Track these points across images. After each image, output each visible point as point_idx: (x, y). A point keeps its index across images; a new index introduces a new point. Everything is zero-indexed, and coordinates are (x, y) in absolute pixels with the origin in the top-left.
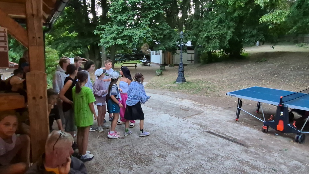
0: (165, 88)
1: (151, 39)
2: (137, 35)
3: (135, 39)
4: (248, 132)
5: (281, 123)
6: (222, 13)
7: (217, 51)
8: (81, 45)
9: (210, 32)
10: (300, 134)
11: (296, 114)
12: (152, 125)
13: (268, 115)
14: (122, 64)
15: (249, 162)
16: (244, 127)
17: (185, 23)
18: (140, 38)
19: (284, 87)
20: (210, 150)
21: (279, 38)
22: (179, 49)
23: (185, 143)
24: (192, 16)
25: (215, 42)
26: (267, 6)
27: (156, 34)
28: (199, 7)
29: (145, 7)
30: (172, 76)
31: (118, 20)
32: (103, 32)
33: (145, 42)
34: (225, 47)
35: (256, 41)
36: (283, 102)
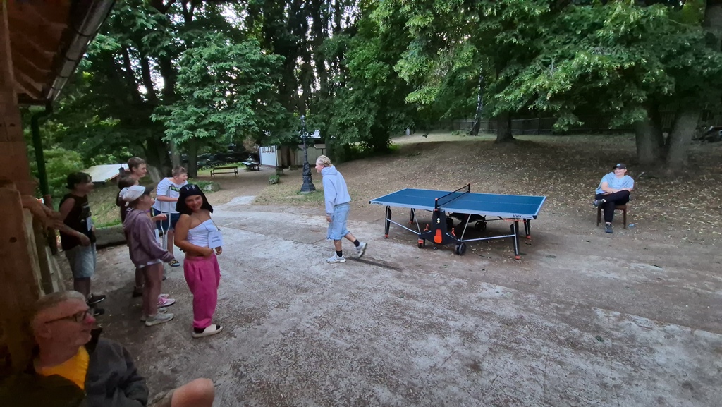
0: (285, 201)
1: (257, 128)
2: (231, 121)
3: (230, 128)
4: (400, 250)
5: (439, 232)
6: (358, 89)
7: (357, 144)
8: (127, 141)
9: (345, 116)
10: (460, 243)
11: (454, 219)
12: (265, 260)
13: (423, 224)
14: (212, 169)
15: (404, 290)
16: (396, 245)
17: (308, 103)
18: (238, 127)
19: (442, 187)
20: (353, 284)
21: (432, 124)
22: (302, 143)
23: (317, 280)
24: (317, 93)
25: (353, 131)
26: (413, 81)
27: (264, 120)
28: (326, 80)
29: (241, 76)
30: (294, 184)
32: (169, 118)
33: (248, 133)
34: (367, 137)
35: (406, 129)
36: (439, 206)
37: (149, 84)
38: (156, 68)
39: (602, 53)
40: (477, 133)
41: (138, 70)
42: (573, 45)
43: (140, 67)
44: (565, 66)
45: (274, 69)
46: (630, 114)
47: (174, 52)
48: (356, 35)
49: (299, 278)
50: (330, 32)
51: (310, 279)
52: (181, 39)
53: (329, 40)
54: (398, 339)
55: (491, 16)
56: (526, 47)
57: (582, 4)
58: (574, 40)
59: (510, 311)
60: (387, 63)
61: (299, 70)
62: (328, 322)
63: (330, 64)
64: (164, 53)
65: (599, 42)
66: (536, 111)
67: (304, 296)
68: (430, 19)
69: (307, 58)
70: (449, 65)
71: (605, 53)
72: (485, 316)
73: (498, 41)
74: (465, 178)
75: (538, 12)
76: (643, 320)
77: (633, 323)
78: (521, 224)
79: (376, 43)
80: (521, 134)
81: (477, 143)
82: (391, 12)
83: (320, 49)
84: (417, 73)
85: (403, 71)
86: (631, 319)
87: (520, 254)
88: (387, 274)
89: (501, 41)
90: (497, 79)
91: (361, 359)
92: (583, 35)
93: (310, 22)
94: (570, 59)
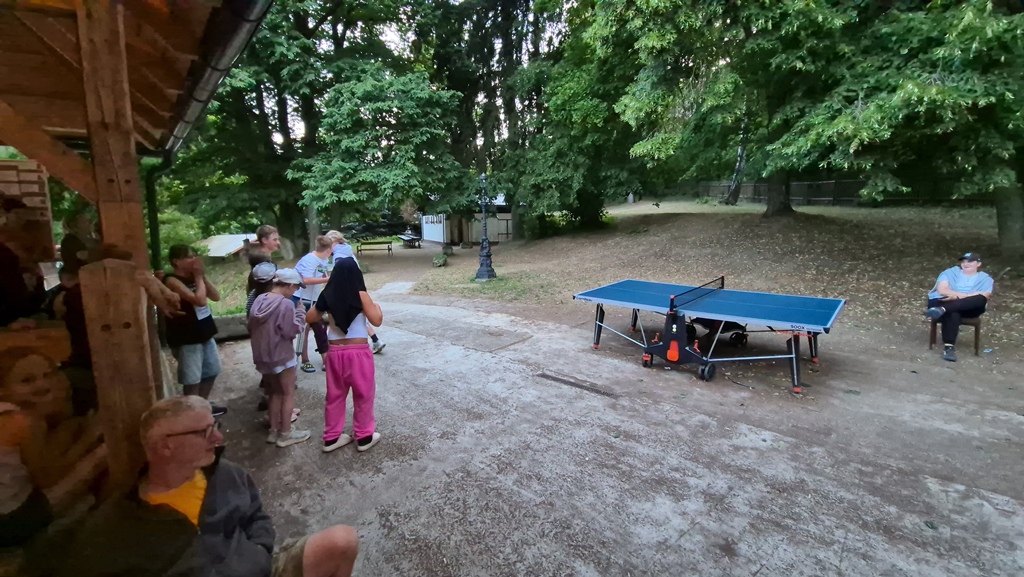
0: (454, 290)
1: (420, 191)
2: (387, 180)
3: (385, 189)
4: (616, 369)
5: (674, 345)
6: (562, 137)
7: (557, 214)
8: (256, 204)
9: (540, 175)
10: (705, 363)
11: (698, 327)
12: (425, 371)
13: (650, 333)
14: (359, 244)
15: (619, 427)
16: (610, 360)
17: (490, 156)
18: (396, 188)
19: (680, 278)
20: (547, 412)
21: (667, 187)
22: (480, 212)
23: (496, 403)
24: (503, 143)
25: (552, 196)
26: (642, 125)
27: (430, 180)
28: (516, 124)
29: (403, 120)
30: (468, 266)
31: (343, 147)
32: (309, 175)
33: (408, 197)
34: (571, 205)
35: (628, 194)
36: (675, 307)
37: (285, 130)
38: (295, 110)
39: (943, 82)
40: (736, 201)
41: (274, 112)
42: (895, 70)
43: (276, 109)
44: (881, 103)
45: (447, 112)
46: (987, 177)
47: (318, 89)
48: (562, 61)
49: (471, 398)
50: (525, 58)
51: (486, 402)
52: (329, 72)
53: (523, 70)
54: (611, 496)
55: (763, 32)
56: (817, 74)
57: (910, 10)
58: (896, 63)
59: (784, 471)
60: (604, 101)
61: (480, 111)
62: (510, 464)
63: (522, 102)
64: (307, 91)
65: (938, 67)
66: (830, 169)
67: (477, 424)
68: (672, 37)
69: (491, 95)
70: (697, 103)
71: (947, 83)
72: (744, 474)
73: (774, 66)
74: (716, 267)
75: (838, 22)
76: (999, 499)
77: (985, 503)
78: (804, 340)
79: (589, 72)
80: (803, 205)
81: (735, 217)
82: (614, 29)
83: (510, 82)
84: (648, 115)
85: (629, 112)
86: (983, 498)
87: (800, 384)
88: (597, 401)
89: (779, 67)
90: (770, 121)
91: (555, 520)
92: (913, 55)
93: (498, 45)
94: (889, 92)
